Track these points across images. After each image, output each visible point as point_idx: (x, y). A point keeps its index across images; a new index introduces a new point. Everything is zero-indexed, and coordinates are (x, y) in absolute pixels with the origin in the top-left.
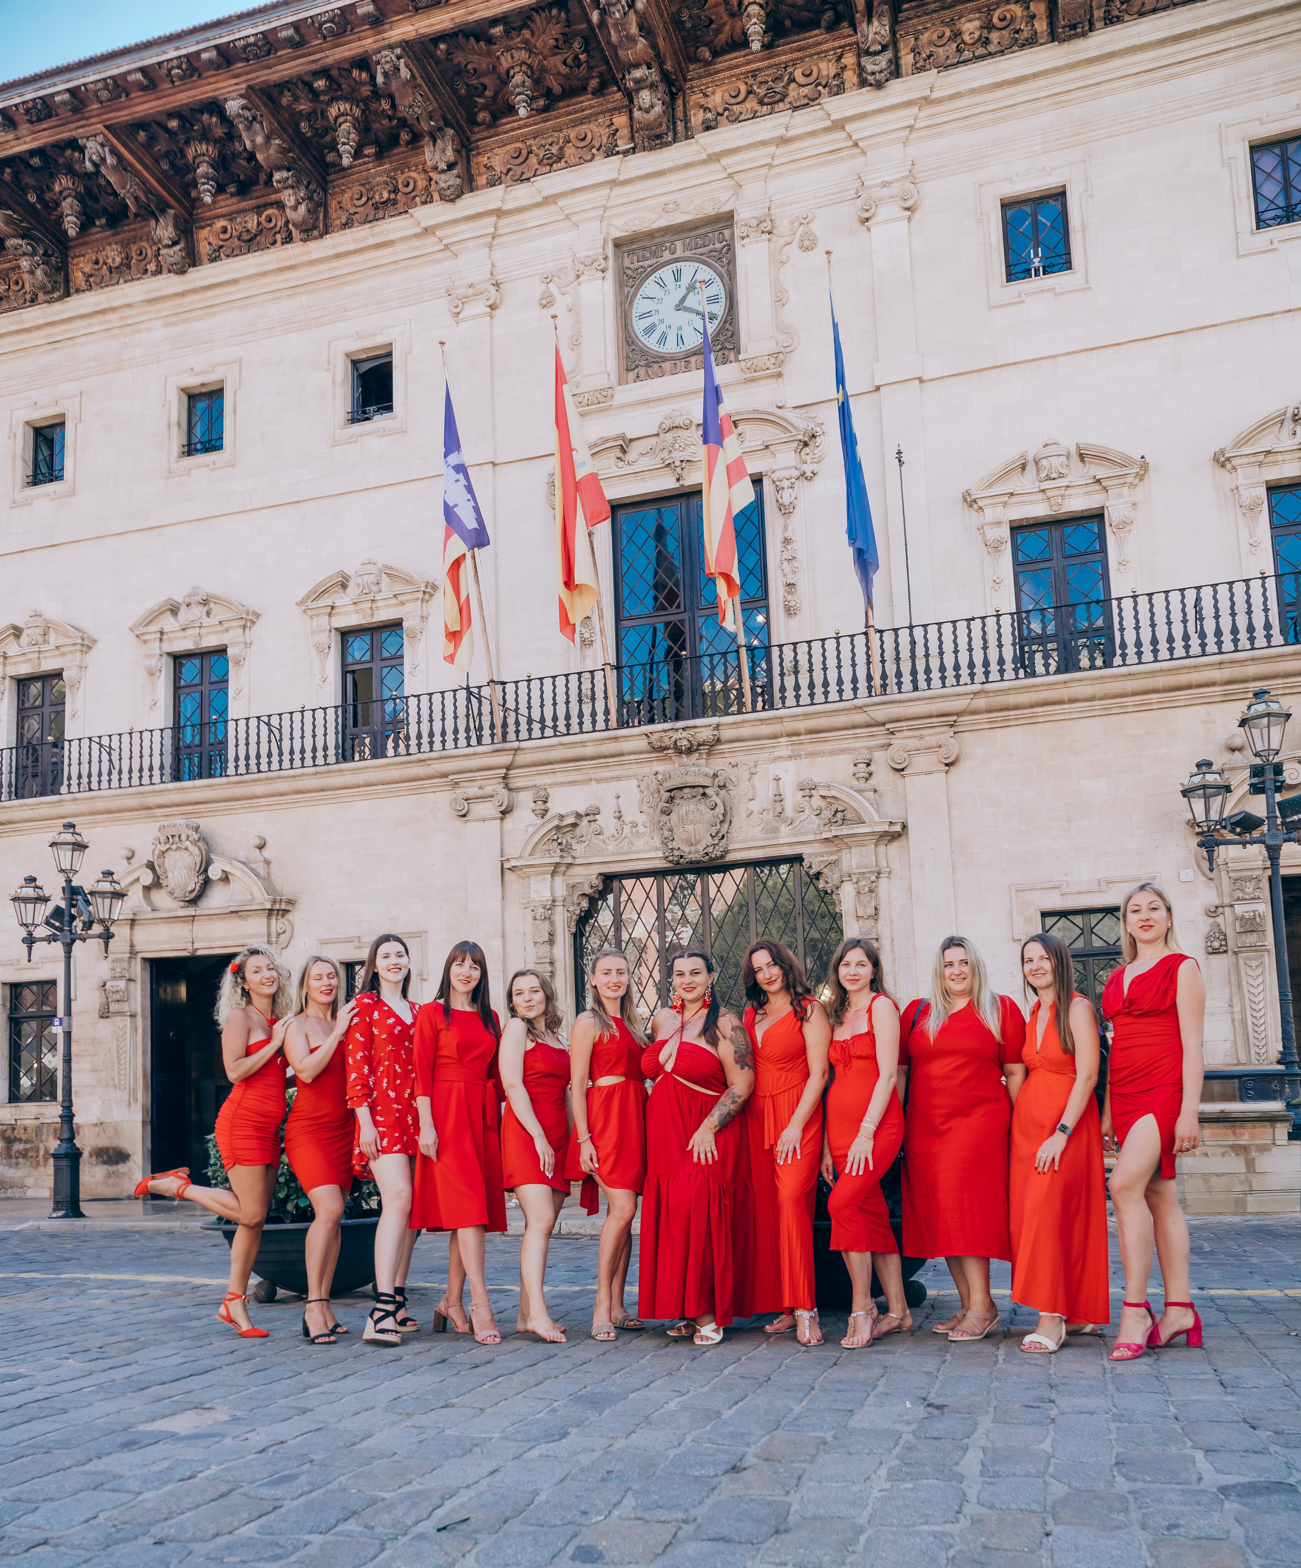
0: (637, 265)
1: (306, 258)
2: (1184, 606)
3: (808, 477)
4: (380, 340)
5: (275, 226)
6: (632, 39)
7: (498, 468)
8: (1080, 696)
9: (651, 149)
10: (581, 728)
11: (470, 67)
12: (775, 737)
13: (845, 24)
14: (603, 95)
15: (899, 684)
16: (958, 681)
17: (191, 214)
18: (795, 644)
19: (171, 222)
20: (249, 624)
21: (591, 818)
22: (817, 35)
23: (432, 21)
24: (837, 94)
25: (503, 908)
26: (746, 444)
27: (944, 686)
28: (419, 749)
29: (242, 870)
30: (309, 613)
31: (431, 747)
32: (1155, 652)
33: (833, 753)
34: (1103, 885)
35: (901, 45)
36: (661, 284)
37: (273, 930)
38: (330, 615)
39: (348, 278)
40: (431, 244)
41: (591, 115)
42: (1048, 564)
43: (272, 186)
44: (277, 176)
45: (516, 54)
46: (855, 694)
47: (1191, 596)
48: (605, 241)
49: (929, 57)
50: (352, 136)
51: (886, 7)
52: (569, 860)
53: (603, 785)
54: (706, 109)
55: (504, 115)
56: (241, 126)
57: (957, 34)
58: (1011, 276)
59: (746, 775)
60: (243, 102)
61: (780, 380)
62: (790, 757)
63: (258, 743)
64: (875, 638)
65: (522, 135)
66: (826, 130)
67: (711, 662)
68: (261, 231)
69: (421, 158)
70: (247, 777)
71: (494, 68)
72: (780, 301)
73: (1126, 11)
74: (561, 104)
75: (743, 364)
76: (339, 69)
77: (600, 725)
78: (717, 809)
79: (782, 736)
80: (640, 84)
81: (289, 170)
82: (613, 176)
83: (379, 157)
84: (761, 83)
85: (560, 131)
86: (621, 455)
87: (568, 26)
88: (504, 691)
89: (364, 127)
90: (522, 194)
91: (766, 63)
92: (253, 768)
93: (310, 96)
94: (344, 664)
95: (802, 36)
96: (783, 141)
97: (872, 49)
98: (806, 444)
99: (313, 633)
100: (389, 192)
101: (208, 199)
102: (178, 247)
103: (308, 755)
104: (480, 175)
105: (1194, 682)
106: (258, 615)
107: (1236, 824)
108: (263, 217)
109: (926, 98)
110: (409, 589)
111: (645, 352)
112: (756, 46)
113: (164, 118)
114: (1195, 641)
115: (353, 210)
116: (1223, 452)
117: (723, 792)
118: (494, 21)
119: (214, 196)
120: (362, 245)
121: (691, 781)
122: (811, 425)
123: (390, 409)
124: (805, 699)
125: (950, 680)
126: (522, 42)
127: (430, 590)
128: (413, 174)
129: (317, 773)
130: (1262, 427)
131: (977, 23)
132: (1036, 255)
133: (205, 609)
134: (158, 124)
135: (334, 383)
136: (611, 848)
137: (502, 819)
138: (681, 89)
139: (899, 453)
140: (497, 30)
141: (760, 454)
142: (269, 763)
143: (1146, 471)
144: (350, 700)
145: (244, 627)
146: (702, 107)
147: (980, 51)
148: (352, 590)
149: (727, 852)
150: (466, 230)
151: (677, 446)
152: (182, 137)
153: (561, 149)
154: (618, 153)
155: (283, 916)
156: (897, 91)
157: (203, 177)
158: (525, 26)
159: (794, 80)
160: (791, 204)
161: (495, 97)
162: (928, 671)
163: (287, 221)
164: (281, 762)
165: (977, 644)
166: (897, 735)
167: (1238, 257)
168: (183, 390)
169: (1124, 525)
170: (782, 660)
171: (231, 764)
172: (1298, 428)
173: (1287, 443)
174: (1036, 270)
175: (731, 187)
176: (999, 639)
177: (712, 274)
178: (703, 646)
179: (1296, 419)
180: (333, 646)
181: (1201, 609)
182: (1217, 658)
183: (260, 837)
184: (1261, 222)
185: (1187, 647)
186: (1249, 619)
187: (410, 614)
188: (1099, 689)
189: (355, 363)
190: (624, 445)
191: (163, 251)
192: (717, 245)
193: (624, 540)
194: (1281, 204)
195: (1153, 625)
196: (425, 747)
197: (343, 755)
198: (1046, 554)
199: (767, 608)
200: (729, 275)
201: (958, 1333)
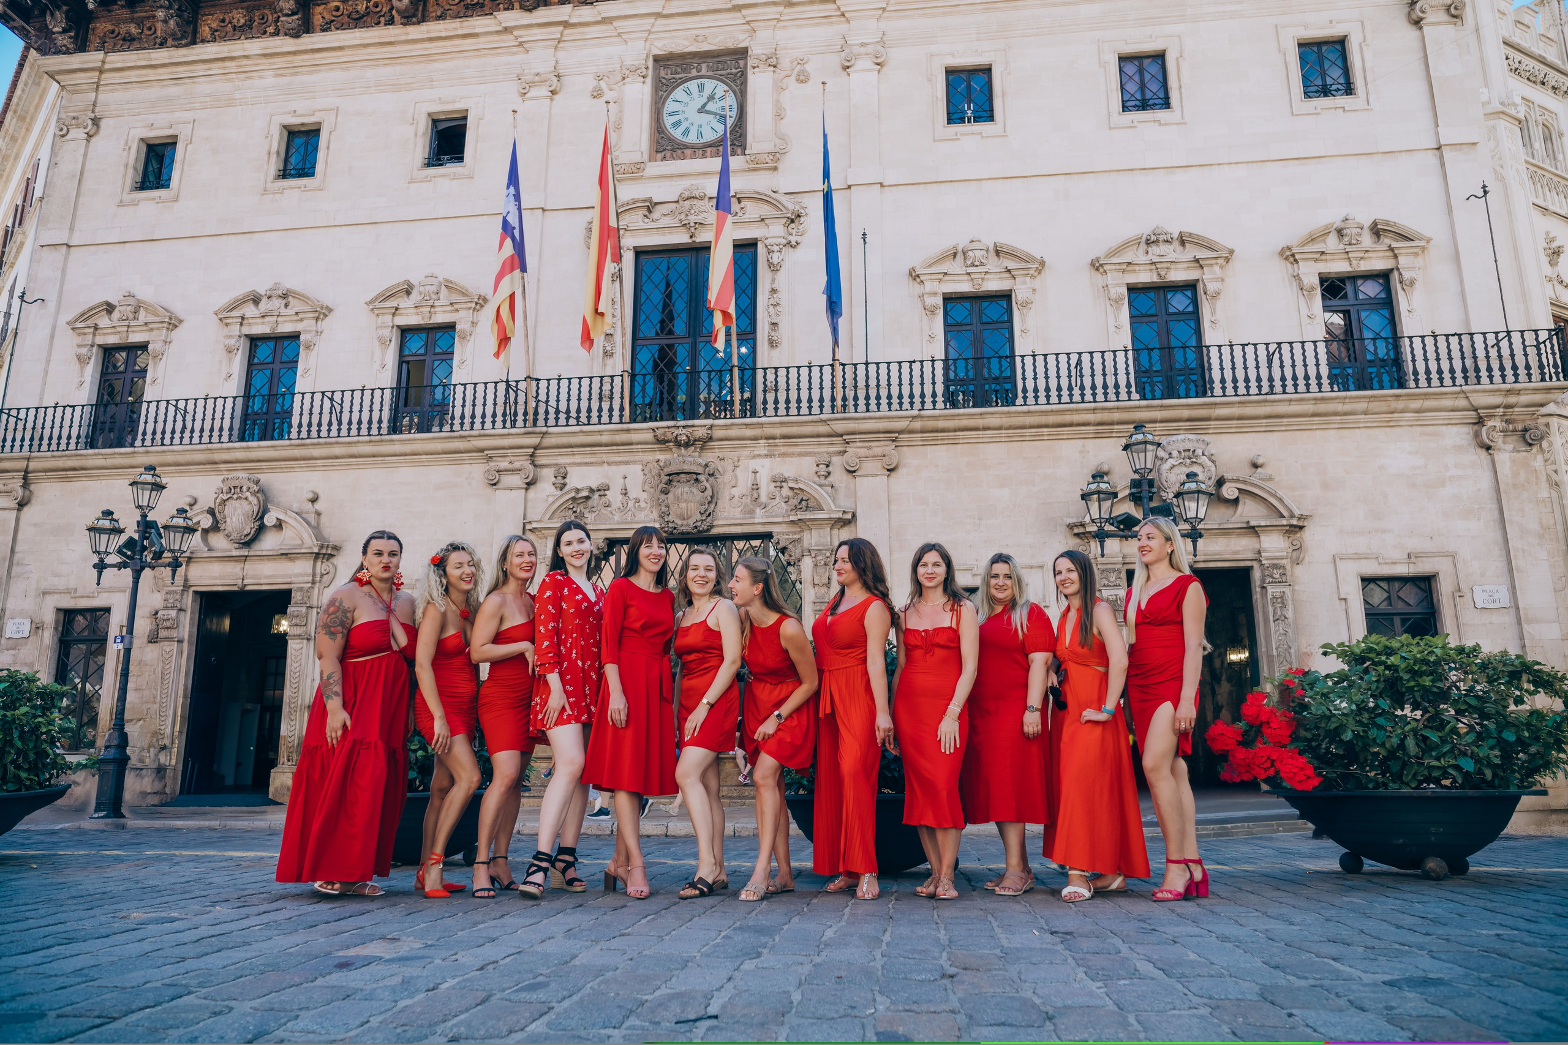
0: (670, 76)
1: (404, 38)
2: (1069, 365)
3: (793, 245)
4: (459, 106)
5: (381, 10)
7: (546, 213)
8: (991, 425)
10: (599, 421)
12: (755, 439)
15: (856, 406)
16: (901, 407)
18: (776, 369)
20: (321, 317)
21: (602, 493)
26: (746, 216)
27: (890, 410)
28: (462, 427)
29: (295, 519)
30: (376, 312)
31: (472, 427)
32: (1048, 397)
33: (800, 455)
36: (688, 93)
37: (318, 571)
38: (394, 314)
39: (437, 57)
40: (508, 40)
42: (969, 327)
46: (821, 411)
47: (1074, 359)
48: (647, 56)
53: (614, 468)
58: (950, 121)
59: (731, 467)
61: (776, 172)
62: (766, 456)
63: (321, 414)
64: (838, 369)
66: (821, 1)
67: (709, 377)
68: (368, 13)
70: (308, 441)
72: (779, 116)
75: (748, 157)
77: (616, 419)
78: (707, 492)
79: (761, 439)
82: (659, 10)
86: (647, 213)
88: (537, 385)
90: (585, 13)
92: (314, 434)
94: (401, 355)
96: (790, 4)
98: (792, 221)
99: (377, 328)
102: (296, 17)
103: (365, 426)
105: (1075, 422)
106: (330, 310)
107: (1120, 522)
108: (372, 3)
110: (464, 299)
111: (671, 140)
114: (1076, 392)
115: (448, 7)
116: (1098, 260)
117: (711, 479)
120: (451, 34)
121: (687, 468)
122: (797, 208)
123: (461, 159)
124: (782, 411)
125: (895, 406)
127: (482, 302)
129: (371, 441)
130: (1125, 246)
132: (969, 108)
133: (284, 302)
135: (416, 135)
136: (616, 518)
137: (527, 489)
139: (864, 234)
141: (757, 224)
142: (329, 431)
143: (1043, 267)
144: (404, 384)
145: (317, 319)
148: (415, 296)
149: (712, 527)
150: (538, 33)
151: (692, 212)
155: (327, 560)
160: (792, 49)
162: (878, 397)
163: (392, 8)
164: (339, 430)
165: (917, 380)
166: (852, 445)
167: (1110, 128)
168: (285, 127)
169: (1026, 303)
170: (765, 380)
171: (294, 430)
172: (1150, 249)
173: (1142, 259)
174: (969, 119)
175: (748, 31)
176: (933, 379)
177: (727, 88)
178: (702, 365)
179: (1148, 243)
180: (393, 340)
181: (1081, 369)
182: (1093, 405)
183: (313, 492)
184: (1125, 108)
185: (1071, 396)
186: (1116, 379)
187: (462, 320)
188: (1006, 421)
189: (435, 122)
190: (650, 207)
191: (283, 19)
192: (734, 71)
193: (644, 278)
194: (1139, 97)
195: (1047, 377)
196: (467, 426)
197: (394, 428)
198: (968, 320)
199: (755, 340)
200: (741, 92)
201: (1004, 888)
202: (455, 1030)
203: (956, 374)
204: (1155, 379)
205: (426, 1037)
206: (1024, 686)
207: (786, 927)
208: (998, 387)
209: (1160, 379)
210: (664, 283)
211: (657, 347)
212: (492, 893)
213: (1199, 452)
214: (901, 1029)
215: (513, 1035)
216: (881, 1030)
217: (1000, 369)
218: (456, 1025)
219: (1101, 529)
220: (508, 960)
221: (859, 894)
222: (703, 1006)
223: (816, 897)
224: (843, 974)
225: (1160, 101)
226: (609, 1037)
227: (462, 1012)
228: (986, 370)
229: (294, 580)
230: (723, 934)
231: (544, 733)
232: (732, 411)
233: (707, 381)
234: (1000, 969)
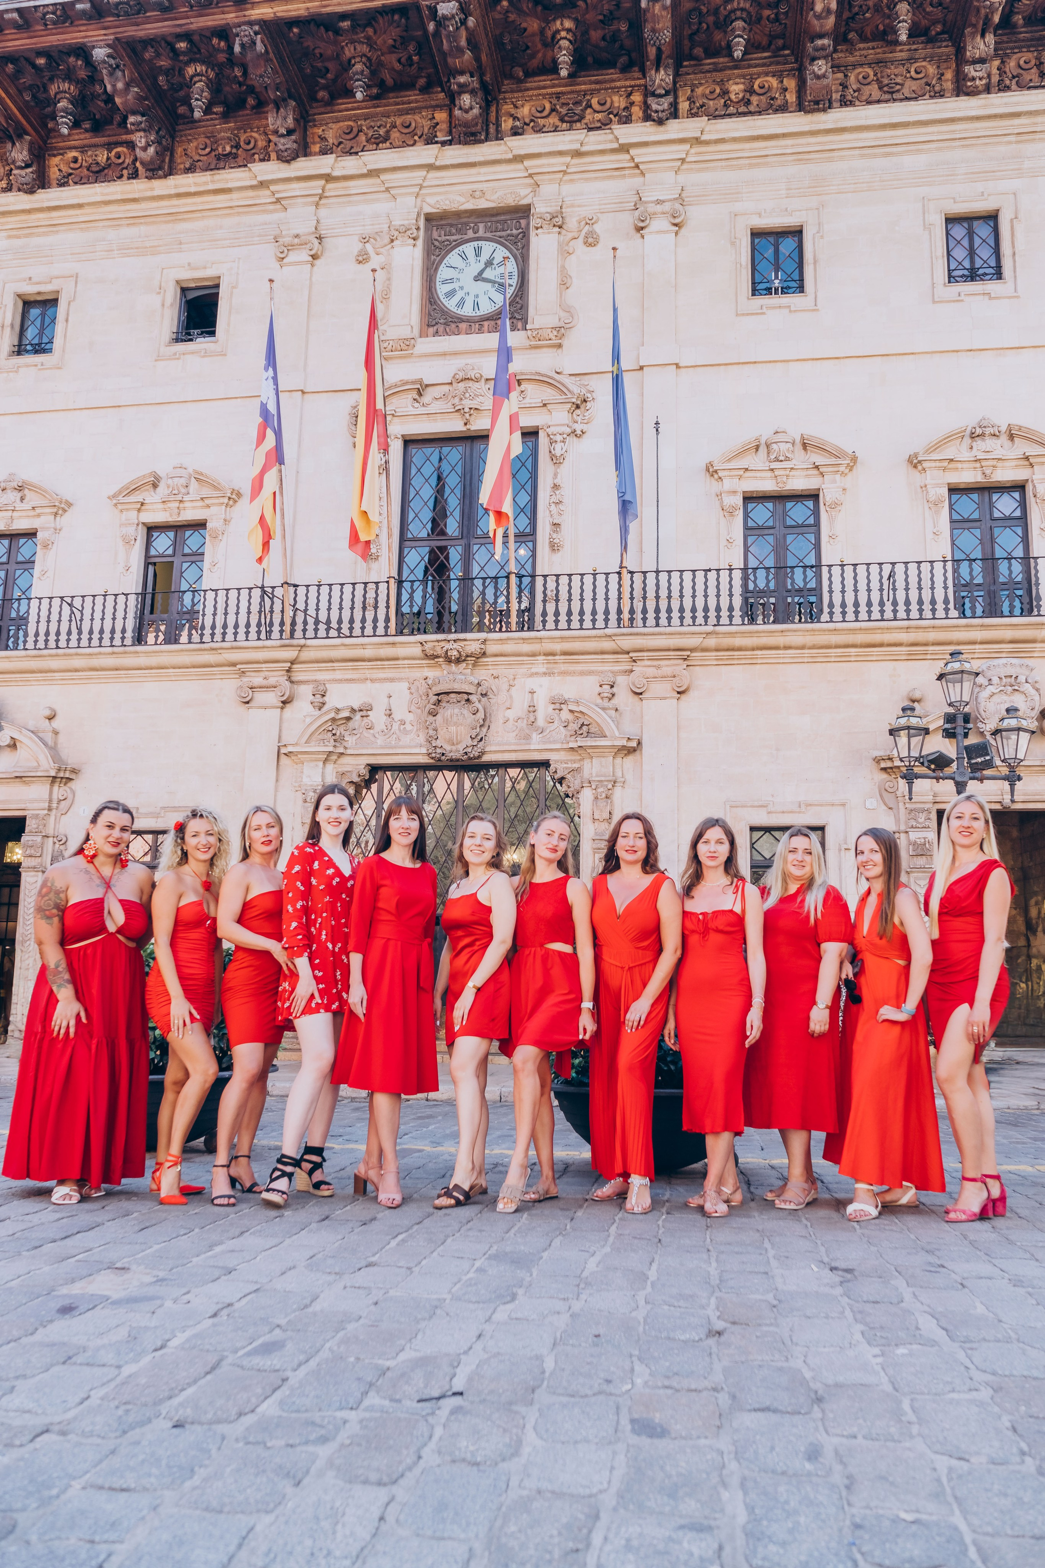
0: (443, 238)
1: (149, 194)
2: (881, 577)
3: (577, 435)
4: (210, 273)
5: (123, 162)
6: (461, 51)
7: (306, 396)
8: (793, 644)
9: (466, 143)
10: (363, 632)
11: (317, 51)
12: (534, 655)
13: (636, 69)
14: (428, 93)
15: (644, 619)
16: (694, 622)
17: (45, 143)
18: (558, 576)
19: (26, 147)
20: (60, 512)
21: (364, 713)
22: (612, 74)
23: (289, 7)
24: (625, 123)
25: (276, 789)
26: (527, 400)
27: (682, 625)
28: (212, 638)
29: (31, 738)
30: (120, 507)
31: (224, 638)
32: (857, 613)
33: (582, 673)
34: (803, 808)
35: (680, 93)
36: (464, 257)
37: (55, 797)
38: (139, 510)
39: (185, 216)
40: (264, 196)
41: (416, 108)
42: (771, 531)
43: (126, 127)
44: (132, 119)
45: (359, 47)
46: (606, 624)
47: (887, 569)
48: (418, 215)
49: (702, 106)
50: (205, 94)
51: (670, 61)
52: (341, 750)
53: (377, 685)
54: (515, 118)
55: (340, 96)
56: (104, 71)
57: (725, 93)
58: (755, 292)
59: (505, 687)
60: (109, 51)
61: (560, 351)
62: (545, 674)
63: (59, 621)
64: (626, 577)
65: (355, 115)
66: (613, 151)
67: (484, 584)
68: (110, 165)
69: (264, 122)
70: (45, 652)
71: (338, 55)
72: (564, 284)
73: (857, 98)
74: (391, 95)
75: (529, 332)
76: (201, 35)
77: (380, 630)
78: (478, 715)
79: (540, 655)
80: (463, 88)
81: (143, 115)
82: (431, 161)
83: (226, 116)
84: (563, 104)
85: (388, 117)
86: (417, 397)
87: (406, 31)
88: (295, 592)
89: (216, 88)
90: (349, 165)
91: (569, 89)
92: (52, 644)
93: (171, 55)
94: (147, 556)
95: (600, 72)
96: (577, 154)
97: (658, 92)
98: (578, 407)
99: (121, 525)
100: (232, 147)
101: (65, 131)
102: (30, 170)
103: (107, 635)
104: (314, 143)
105: (886, 642)
106: (70, 505)
107: (931, 762)
108: (113, 153)
109: (697, 139)
110: (216, 493)
111: (445, 312)
112: (564, 73)
113: (32, 55)
114: (888, 607)
115: (197, 158)
116: (916, 455)
117: (484, 700)
118: (343, 16)
119: (71, 128)
120: (201, 189)
121: (457, 687)
122: (584, 391)
123: (213, 333)
124: (563, 624)
125: (688, 620)
126: (365, 37)
127: (235, 497)
128: (255, 135)
129: (113, 653)
130: (947, 439)
131: (742, 87)
132: (776, 277)
133: (19, 495)
134: (27, 59)
135: (163, 305)
136: (380, 742)
137: (282, 708)
138: (495, 99)
139: (657, 423)
140: (346, 24)
141: (538, 410)
142: (68, 640)
143: (855, 463)
144: (150, 589)
145: (56, 514)
146: (512, 115)
147: (742, 109)
148: (162, 490)
149: (483, 753)
150: (297, 188)
151: (467, 395)
152: (47, 74)
153: (388, 132)
154: (437, 142)
155: (65, 784)
156: (675, 128)
157: (63, 111)
158: (369, 24)
159: (590, 106)
160: (579, 206)
161: (335, 81)
162: (669, 610)
163: (136, 160)
164: (79, 640)
165: (712, 591)
166: (639, 663)
167: (934, 302)
168: (19, 296)
169: (835, 505)
170: (545, 589)
171: (31, 639)
172: (974, 444)
173: (966, 455)
174: (776, 290)
175: (530, 185)
176: (730, 590)
177: (508, 254)
178: (475, 570)
179: (973, 436)
180: (139, 538)
181: (894, 581)
182: (906, 623)
183: (51, 708)
184: (951, 278)
185: (882, 612)
186: (933, 593)
187: (214, 516)
188: (809, 640)
189: (184, 290)
190: (421, 389)
191: (15, 172)
192: (515, 232)
193: (414, 471)
194: (968, 266)
195: (856, 591)
196: (218, 637)
197: (139, 639)
198: (770, 523)
199: (534, 542)
200: (523, 257)
201: (785, 1201)
202: (181, 1412)
203: (756, 585)
204: (976, 594)
205: (149, 1421)
206: (814, 977)
207: (545, 1255)
208: (802, 600)
209: (982, 593)
210: (435, 476)
211: (427, 549)
212: (232, 1200)
213: (1022, 679)
214: (657, 1415)
215: (243, 1419)
216: (636, 1416)
217: (804, 580)
218: (181, 1404)
219: (910, 768)
220: (244, 1301)
221: (628, 1206)
222: (448, 1379)
223: (581, 1207)
224: (602, 1331)
225: (991, 271)
226: (345, 1422)
227: (189, 1385)
228: (789, 581)
229: (29, 806)
230: (478, 1264)
231: (291, 1021)
232: (508, 624)
233: (481, 588)
234: (771, 1325)
